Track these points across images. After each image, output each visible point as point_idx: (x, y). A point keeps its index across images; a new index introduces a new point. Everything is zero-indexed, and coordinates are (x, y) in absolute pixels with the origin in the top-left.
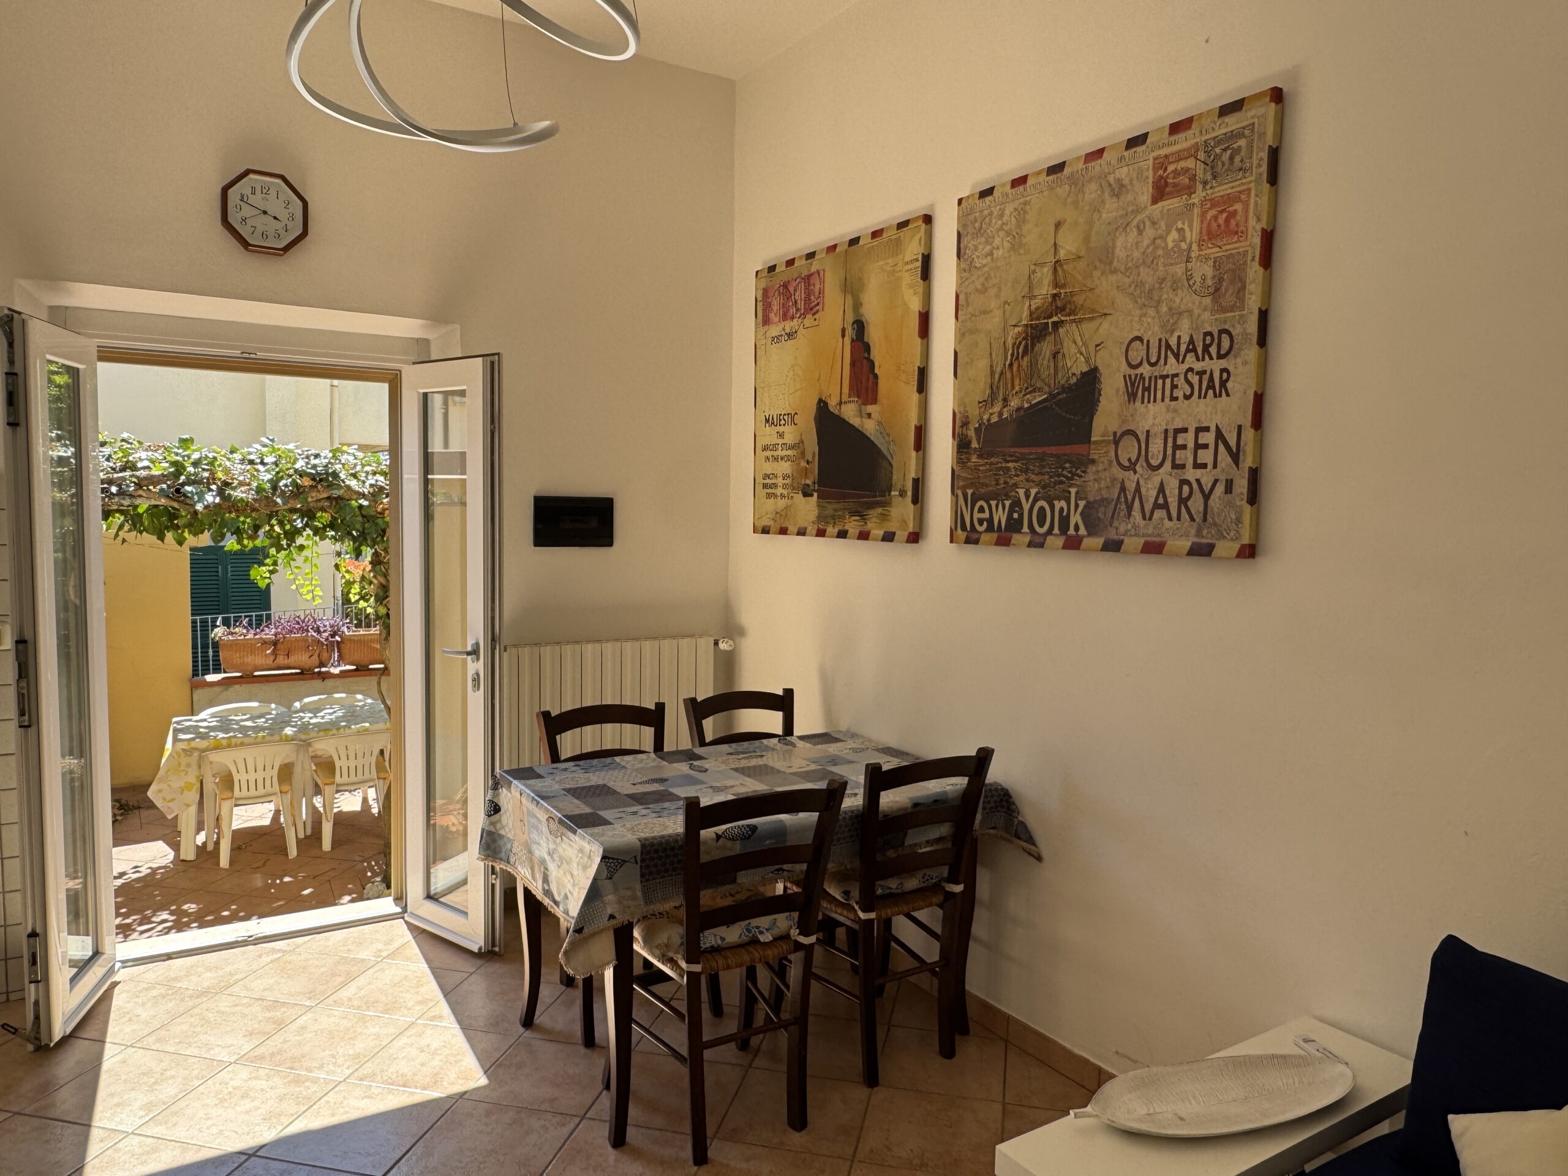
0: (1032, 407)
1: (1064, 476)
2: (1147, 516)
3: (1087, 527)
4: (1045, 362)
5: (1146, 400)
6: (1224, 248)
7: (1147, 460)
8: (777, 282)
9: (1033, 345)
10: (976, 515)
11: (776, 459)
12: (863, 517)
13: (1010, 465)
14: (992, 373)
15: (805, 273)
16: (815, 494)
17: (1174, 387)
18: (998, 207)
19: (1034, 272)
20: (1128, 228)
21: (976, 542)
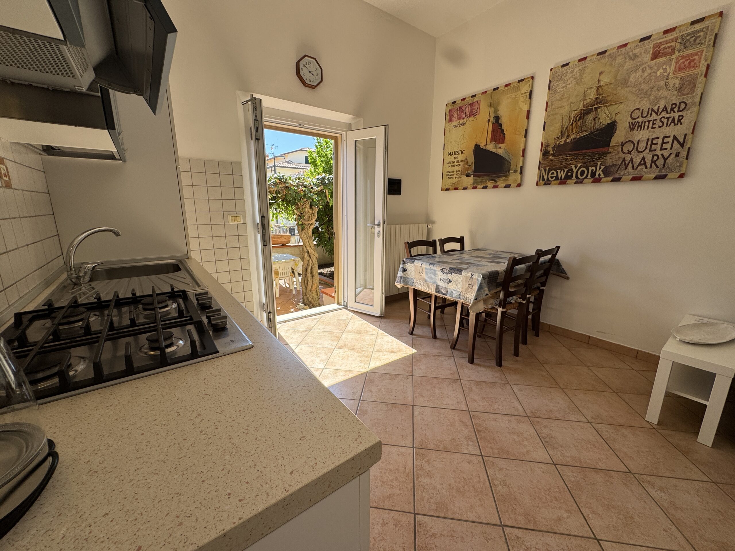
0: (581, 137)
1: (595, 159)
2: (635, 168)
3: (604, 174)
4: (590, 122)
5: (639, 130)
6: (686, 73)
7: (637, 150)
8: (456, 106)
9: (584, 116)
10: (550, 175)
11: (454, 166)
12: (495, 181)
13: (569, 157)
14: (562, 127)
15: (470, 102)
16: (472, 176)
17: (654, 124)
18: (571, 70)
19: (587, 90)
20: (637, 71)
21: (549, 184)
